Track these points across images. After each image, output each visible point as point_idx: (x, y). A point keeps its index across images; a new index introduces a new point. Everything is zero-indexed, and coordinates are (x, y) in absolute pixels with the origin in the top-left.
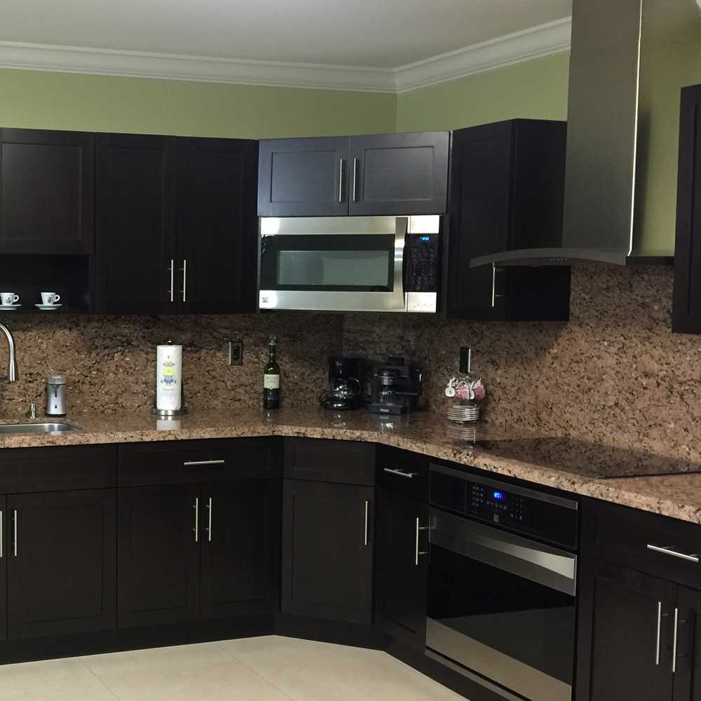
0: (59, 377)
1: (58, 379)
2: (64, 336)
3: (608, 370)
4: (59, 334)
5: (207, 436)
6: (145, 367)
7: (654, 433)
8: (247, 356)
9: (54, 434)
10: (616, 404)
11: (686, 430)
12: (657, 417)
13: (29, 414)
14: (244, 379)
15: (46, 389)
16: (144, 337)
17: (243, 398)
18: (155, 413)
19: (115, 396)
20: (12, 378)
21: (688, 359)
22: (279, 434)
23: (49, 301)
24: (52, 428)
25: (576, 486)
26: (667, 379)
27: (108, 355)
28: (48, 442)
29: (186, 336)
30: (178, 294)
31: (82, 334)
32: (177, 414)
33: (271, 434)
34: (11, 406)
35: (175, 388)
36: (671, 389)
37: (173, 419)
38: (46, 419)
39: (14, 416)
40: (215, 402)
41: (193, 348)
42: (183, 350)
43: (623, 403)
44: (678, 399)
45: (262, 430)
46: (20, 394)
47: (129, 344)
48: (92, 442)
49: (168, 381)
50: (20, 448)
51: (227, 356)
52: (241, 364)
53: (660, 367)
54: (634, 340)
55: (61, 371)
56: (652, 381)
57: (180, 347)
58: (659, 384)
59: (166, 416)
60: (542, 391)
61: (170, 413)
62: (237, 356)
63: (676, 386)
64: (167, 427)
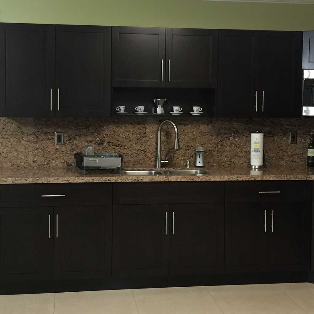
0: (201, 148)
1: (201, 149)
2: (204, 128)
4: (202, 127)
6: (246, 144)
8: (299, 139)
13: (186, 165)
14: (297, 151)
15: (195, 154)
16: (245, 129)
17: (297, 161)
18: (250, 167)
19: (230, 158)
23: (197, 111)
24: (196, 173)
27: (227, 138)
29: (267, 129)
30: (260, 108)
31: (214, 127)
32: (260, 168)
34: (178, 161)
35: (260, 154)
37: (258, 170)
38: (194, 168)
39: (179, 167)
40: (282, 162)
41: (272, 135)
42: (264, 136)
46: (183, 156)
47: (237, 132)
49: (256, 151)
50: (176, 181)
51: (289, 140)
52: (296, 144)
55: (203, 145)
59: (255, 168)
61: (257, 167)
62: (294, 139)
64: (255, 174)
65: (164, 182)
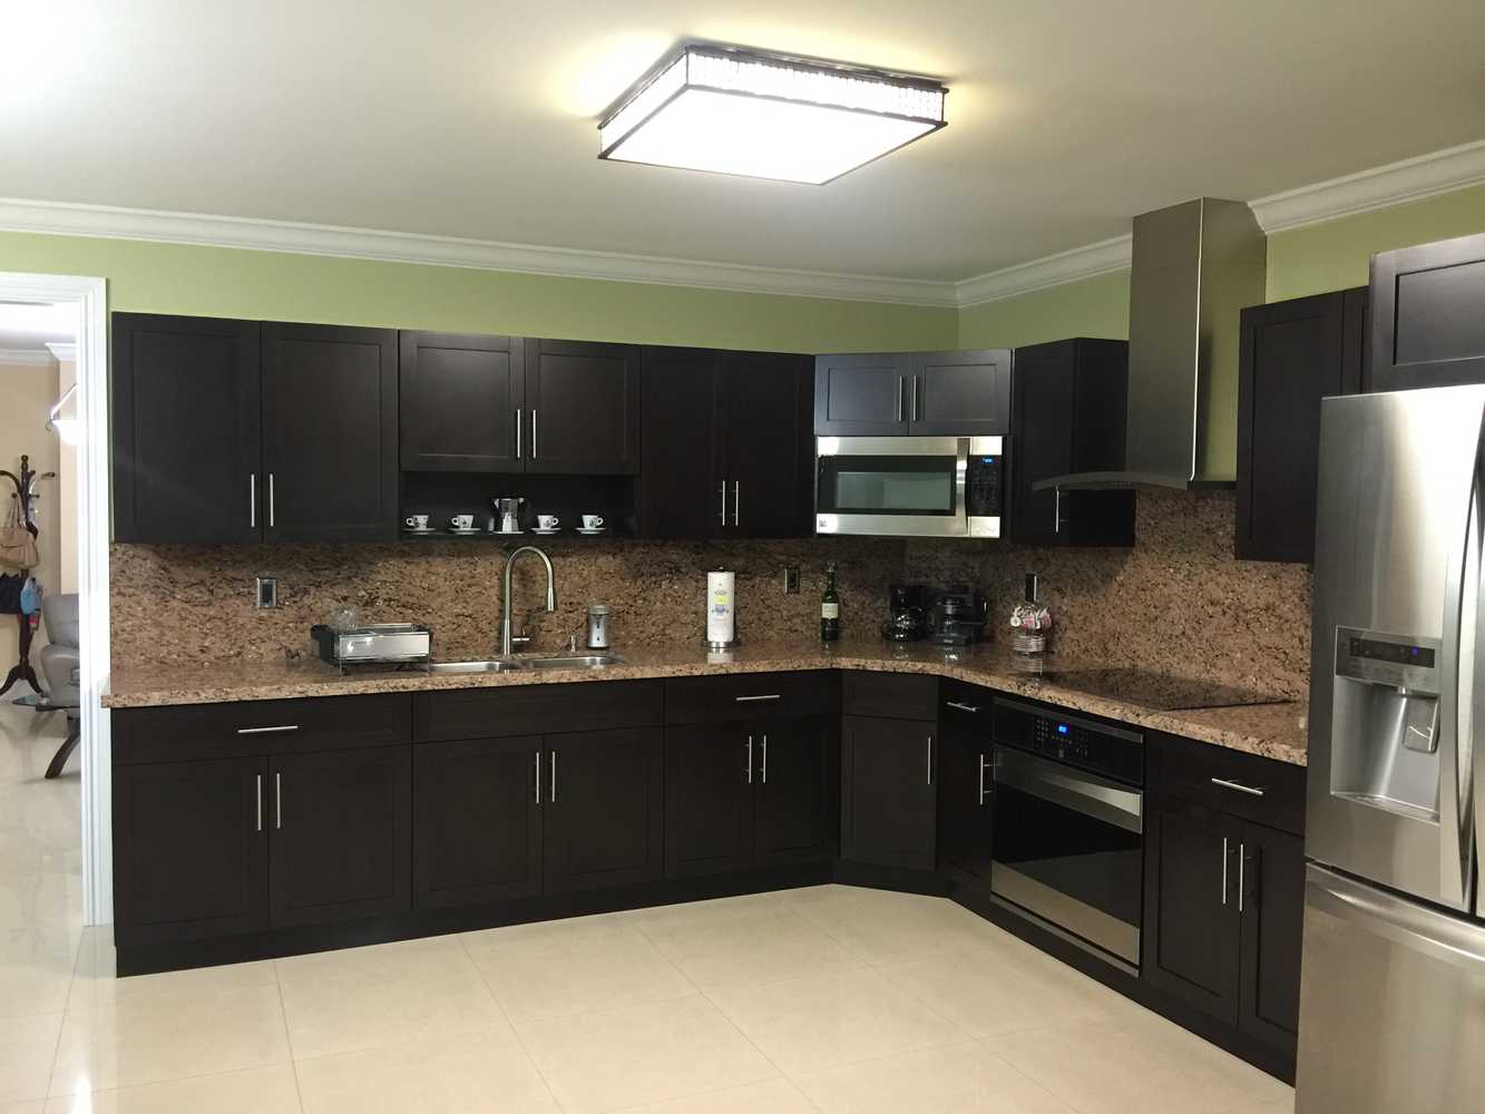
0: (601, 607)
1: (600, 609)
2: (607, 562)
3: (1175, 598)
4: (601, 560)
5: (761, 670)
6: (695, 595)
7: (1221, 663)
8: (804, 583)
9: (597, 668)
10: (1183, 633)
11: (1253, 660)
12: (1223, 647)
13: (569, 646)
14: (801, 609)
15: (587, 620)
16: (694, 564)
17: (800, 629)
18: (706, 645)
19: (661, 627)
20: (551, 607)
21: (1253, 586)
22: (838, 666)
23: (591, 525)
24: (593, 662)
25: (1141, 718)
26: (1233, 607)
27: (655, 583)
28: (590, 677)
29: (740, 563)
30: (730, 518)
31: (627, 560)
32: (728, 646)
33: (829, 667)
34: (549, 637)
35: (728, 617)
36: (1237, 618)
37: (725, 651)
38: (587, 652)
39: (553, 649)
40: (771, 633)
41: (748, 576)
42: (736, 577)
43: (1189, 632)
44: (1245, 628)
45: (820, 663)
46: (559, 626)
47: (678, 570)
48: (638, 676)
50: (559, 683)
51: (782, 584)
52: (798, 592)
53: (1225, 595)
54: (1200, 566)
55: (604, 600)
56: (1219, 609)
57: (731, 575)
58: (1224, 613)
59: (718, 648)
60: (1109, 621)
61: (722, 645)
62: (793, 583)
63: (1242, 614)
64: (719, 660)
65: (533, 686)
